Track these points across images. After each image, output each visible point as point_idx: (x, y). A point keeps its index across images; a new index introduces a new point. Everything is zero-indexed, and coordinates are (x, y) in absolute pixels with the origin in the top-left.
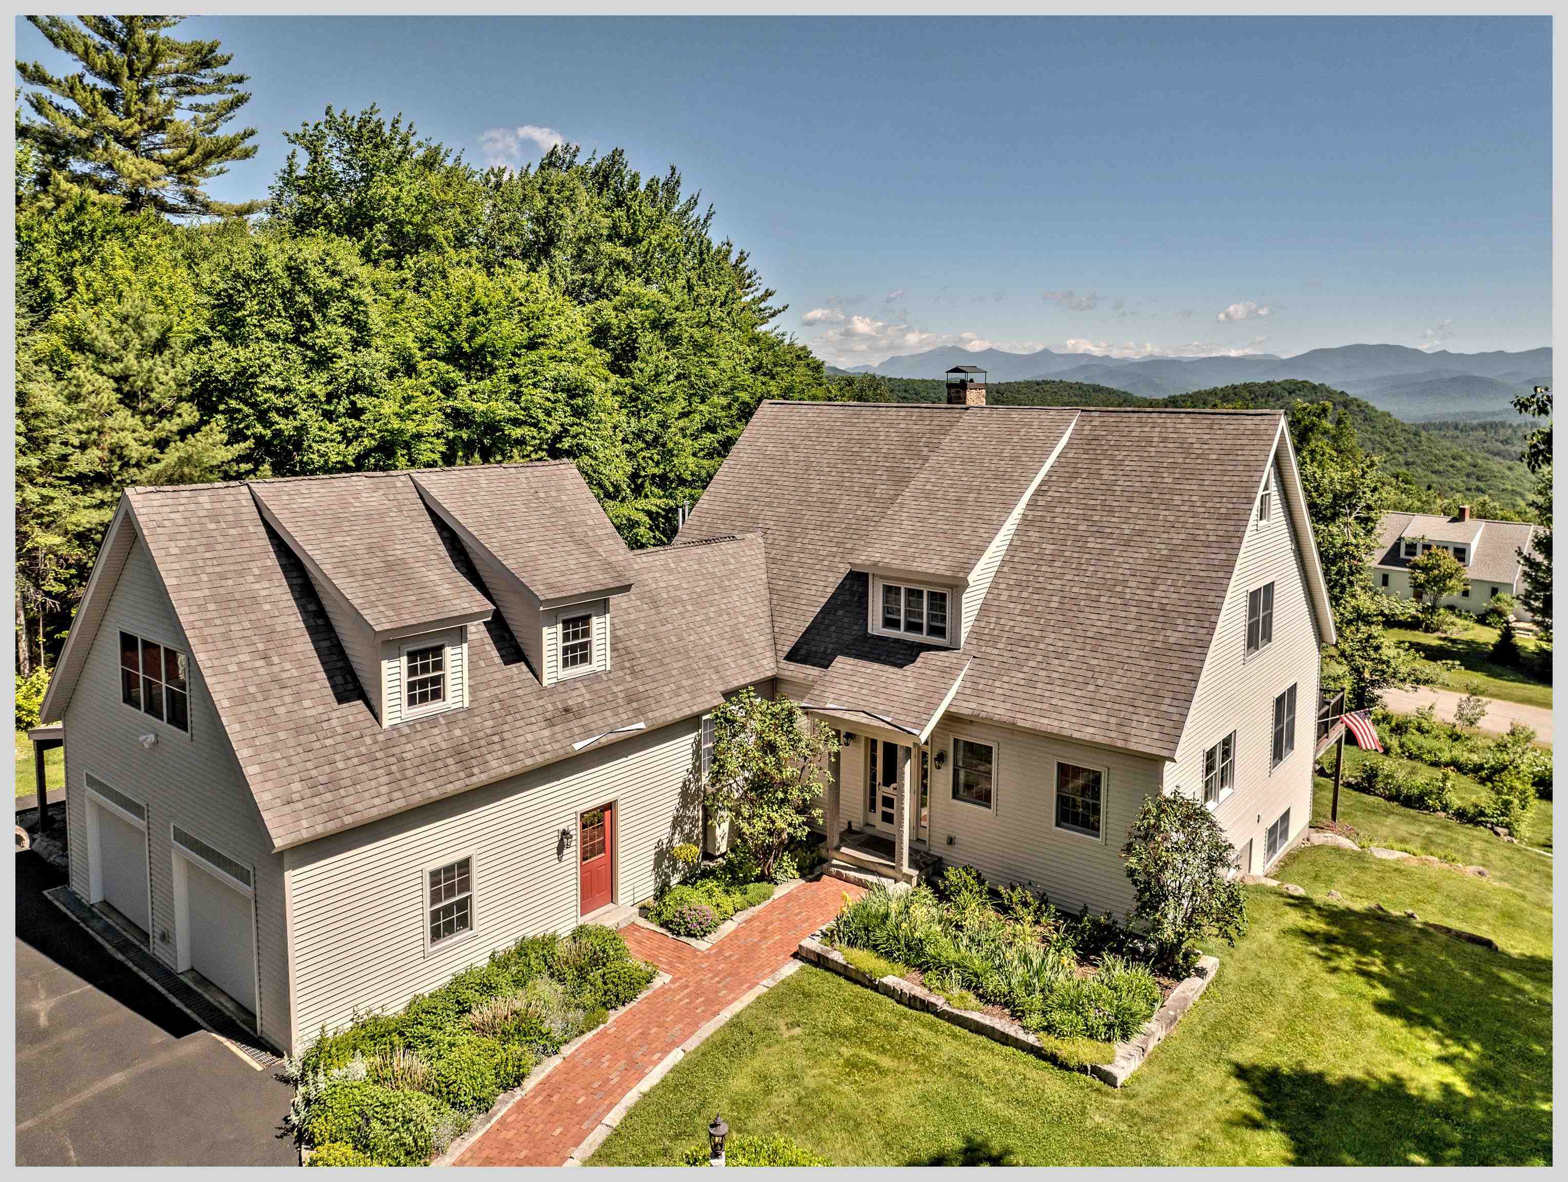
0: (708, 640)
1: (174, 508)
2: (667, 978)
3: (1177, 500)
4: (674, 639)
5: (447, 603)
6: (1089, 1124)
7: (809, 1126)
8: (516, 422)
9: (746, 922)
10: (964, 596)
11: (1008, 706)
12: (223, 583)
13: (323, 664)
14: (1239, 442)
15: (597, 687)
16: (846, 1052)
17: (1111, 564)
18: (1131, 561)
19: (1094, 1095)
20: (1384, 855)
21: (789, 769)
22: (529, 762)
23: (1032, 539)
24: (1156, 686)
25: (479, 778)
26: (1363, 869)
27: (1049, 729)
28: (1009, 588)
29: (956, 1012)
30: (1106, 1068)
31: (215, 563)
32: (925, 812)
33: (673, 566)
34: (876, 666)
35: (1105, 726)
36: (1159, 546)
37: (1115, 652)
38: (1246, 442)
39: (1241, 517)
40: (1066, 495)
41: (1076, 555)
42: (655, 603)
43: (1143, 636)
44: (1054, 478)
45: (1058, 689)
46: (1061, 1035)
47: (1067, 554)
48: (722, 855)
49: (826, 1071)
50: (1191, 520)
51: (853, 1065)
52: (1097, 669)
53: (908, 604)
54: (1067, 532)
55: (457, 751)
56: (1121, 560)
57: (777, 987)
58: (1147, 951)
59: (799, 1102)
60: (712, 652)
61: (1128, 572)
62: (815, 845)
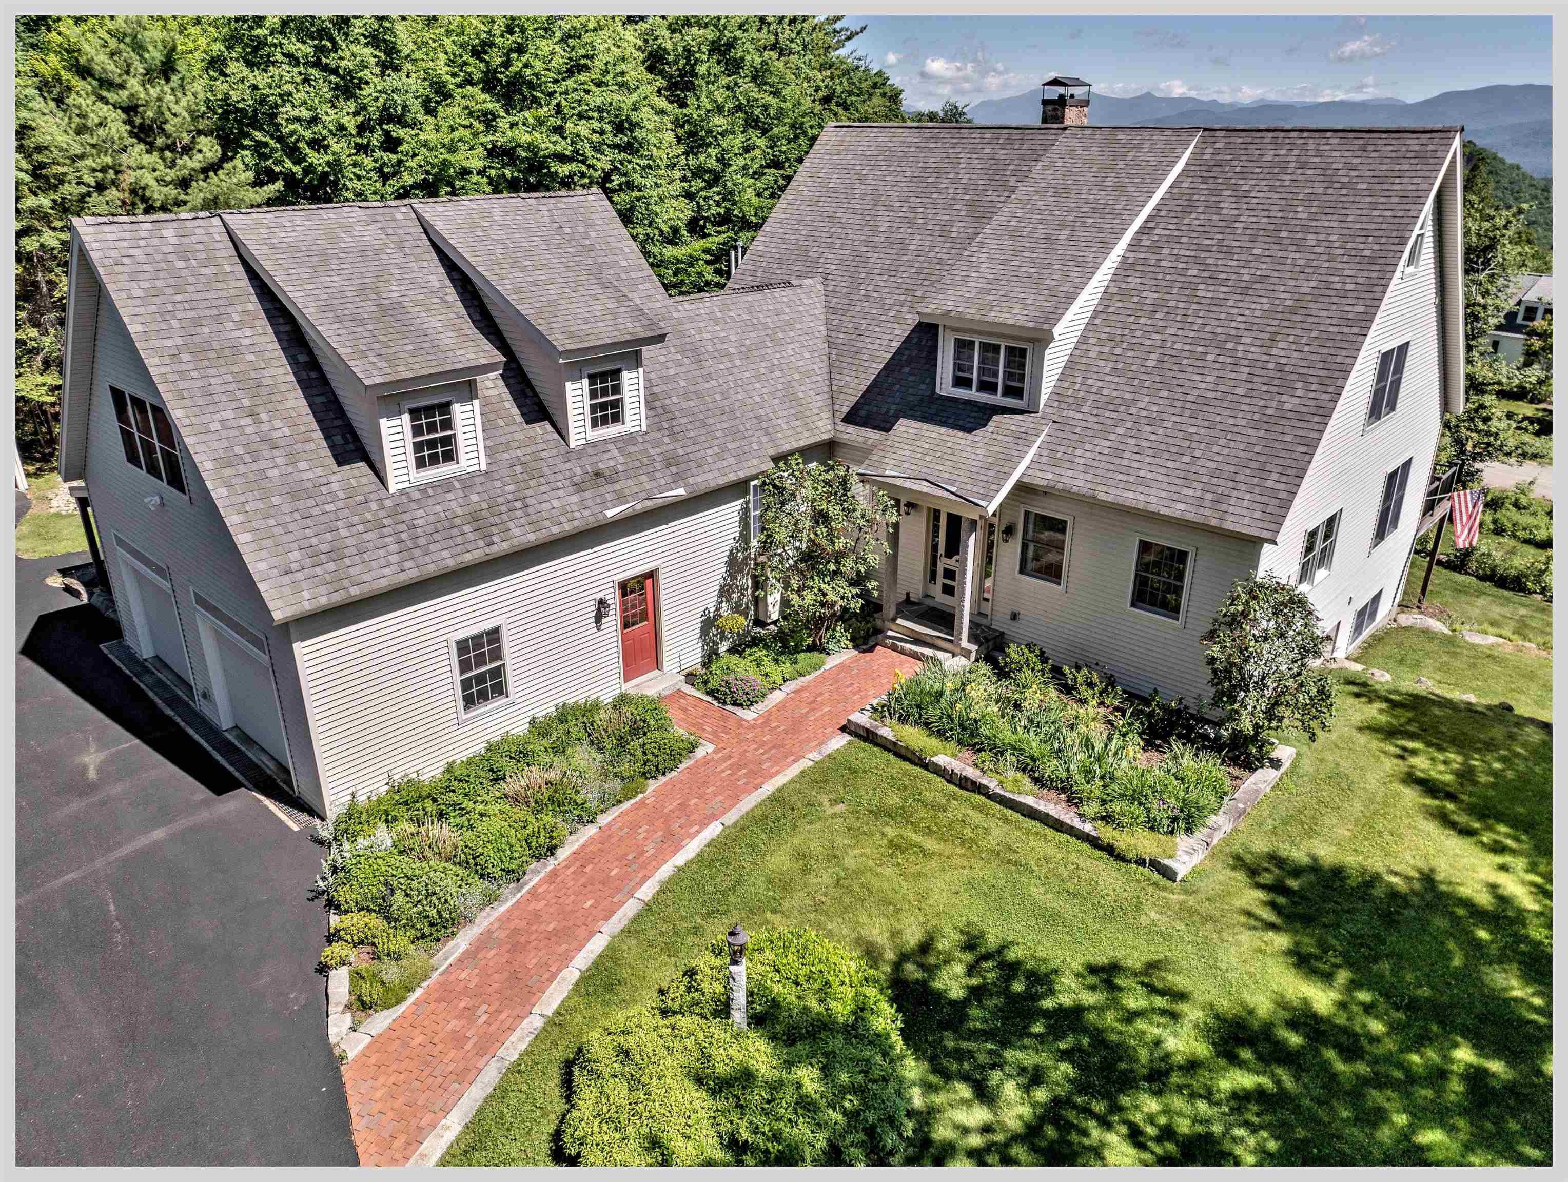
0: (758, 399)
1: (134, 244)
2: (710, 748)
3: (1311, 240)
4: (718, 397)
5: (450, 354)
6: (1144, 920)
7: (846, 910)
8: (562, 158)
9: (795, 692)
10: (1047, 352)
11: (1089, 477)
12: (199, 330)
13: (319, 422)
14: (1397, 167)
15: (632, 449)
16: (891, 832)
17: (1223, 316)
18: (1247, 312)
19: (1151, 890)
20: (1477, 639)
21: (842, 540)
22: (555, 530)
23: (1132, 286)
24: (1263, 458)
25: (501, 547)
26: (1454, 655)
27: (1134, 504)
28: (1100, 343)
29: (1008, 795)
30: (1167, 862)
31: (187, 306)
32: (988, 583)
33: (719, 315)
34: (943, 430)
35: (1198, 502)
36: (1283, 296)
37: (1218, 419)
38: (1406, 167)
39: (1388, 261)
40: (1176, 233)
41: (1181, 305)
42: (697, 356)
43: (1254, 401)
44: (1163, 213)
45: (1148, 460)
46: (1120, 826)
47: (1172, 304)
48: (775, 623)
49: (867, 851)
50: (1327, 265)
51: (895, 846)
52: (1196, 438)
53: (982, 361)
54: (1174, 277)
55: (475, 518)
56: (1235, 311)
57: (823, 761)
58: (1218, 737)
59: (838, 884)
60: (762, 412)
61: (1242, 326)
62: (870, 615)
